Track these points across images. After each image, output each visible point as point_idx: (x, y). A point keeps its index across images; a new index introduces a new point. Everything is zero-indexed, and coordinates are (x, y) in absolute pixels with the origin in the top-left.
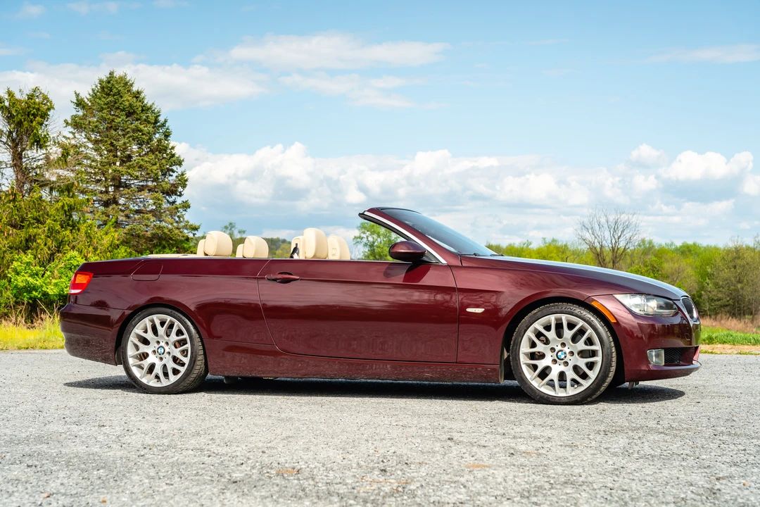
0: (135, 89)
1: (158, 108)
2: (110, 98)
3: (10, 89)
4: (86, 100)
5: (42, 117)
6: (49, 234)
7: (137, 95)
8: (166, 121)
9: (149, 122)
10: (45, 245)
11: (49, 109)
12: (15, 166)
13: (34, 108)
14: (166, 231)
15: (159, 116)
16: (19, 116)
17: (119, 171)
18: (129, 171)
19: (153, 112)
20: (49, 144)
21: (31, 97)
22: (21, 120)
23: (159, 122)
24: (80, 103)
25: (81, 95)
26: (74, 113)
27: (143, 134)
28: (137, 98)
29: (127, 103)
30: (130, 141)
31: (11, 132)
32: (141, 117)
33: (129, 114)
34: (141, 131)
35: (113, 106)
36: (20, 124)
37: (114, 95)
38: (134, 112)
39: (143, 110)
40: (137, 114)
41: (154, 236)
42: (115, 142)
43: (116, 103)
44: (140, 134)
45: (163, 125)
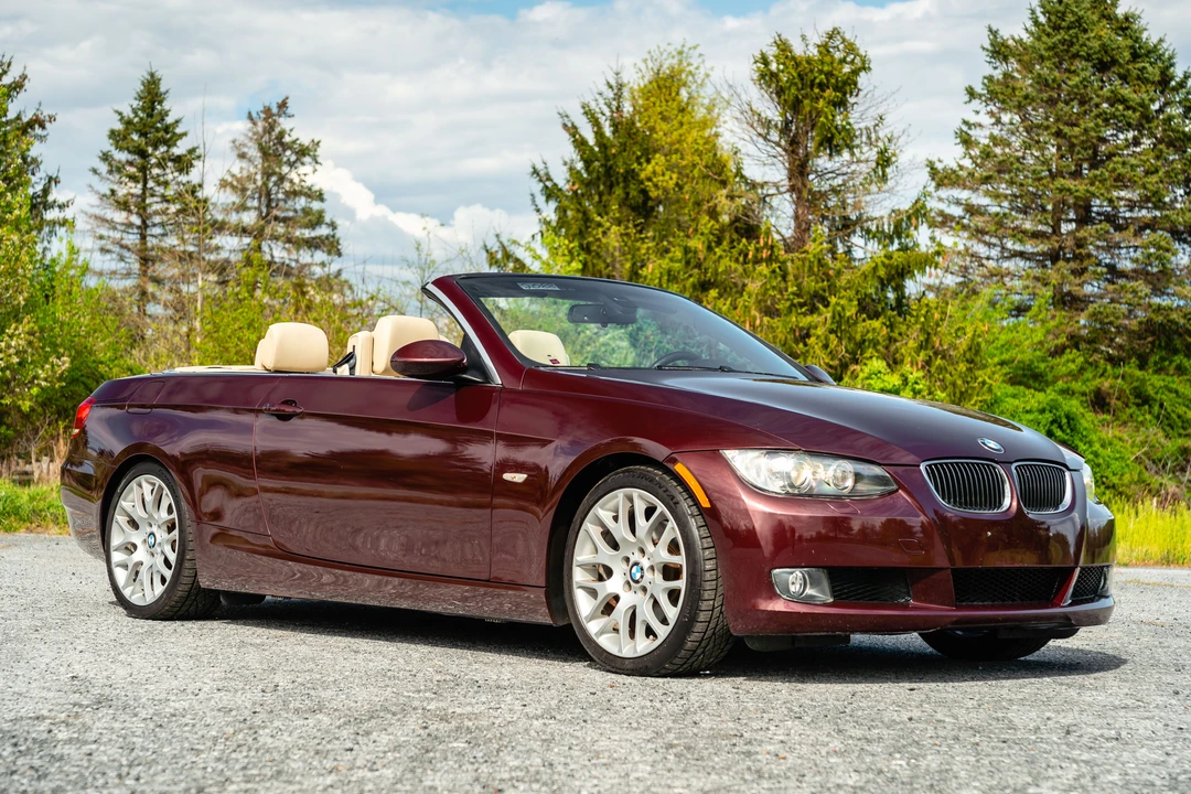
0: (1120, 11)
1: (1171, 48)
2: (1062, 35)
3: (783, 37)
4: (1011, 42)
5: (836, 89)
6: (834, 327)
7: (1125, 26)
8: (1186, 77)
9: (1146, 81)
10: (826, 346)
11: (855, 72)
12: (792, 189)
13: (821, 72)
14: (1174, 316)
15: (1172, 65)
16: (793, 90)
17: (1069, 190)
18: (1092, 189)
19: (1160, 57)
20: (857, 142)
21: (825, 49)
22: (797, 97)
23: (1172, 78)
24: (999, 51)
25: (1001, 33)
26: (988, 71)
27: (1128, 108)
28: (1123, 29)
29: (1096, 44)
30: (1097, 125)
31: (787, 123)
32: (1128, 70)
33: (1102, 67)
34: (1123, 101)
35: (1067, 51)
36: (796, 106)
37: (1069, 28)
38: (1114, 62)
39: (1135, 56)
40: (1120, 65)
41: (1149, 328)
42: (1066, 129)
43: (1072, 44)
44: (1121, 107)
45: (1182, 85)
